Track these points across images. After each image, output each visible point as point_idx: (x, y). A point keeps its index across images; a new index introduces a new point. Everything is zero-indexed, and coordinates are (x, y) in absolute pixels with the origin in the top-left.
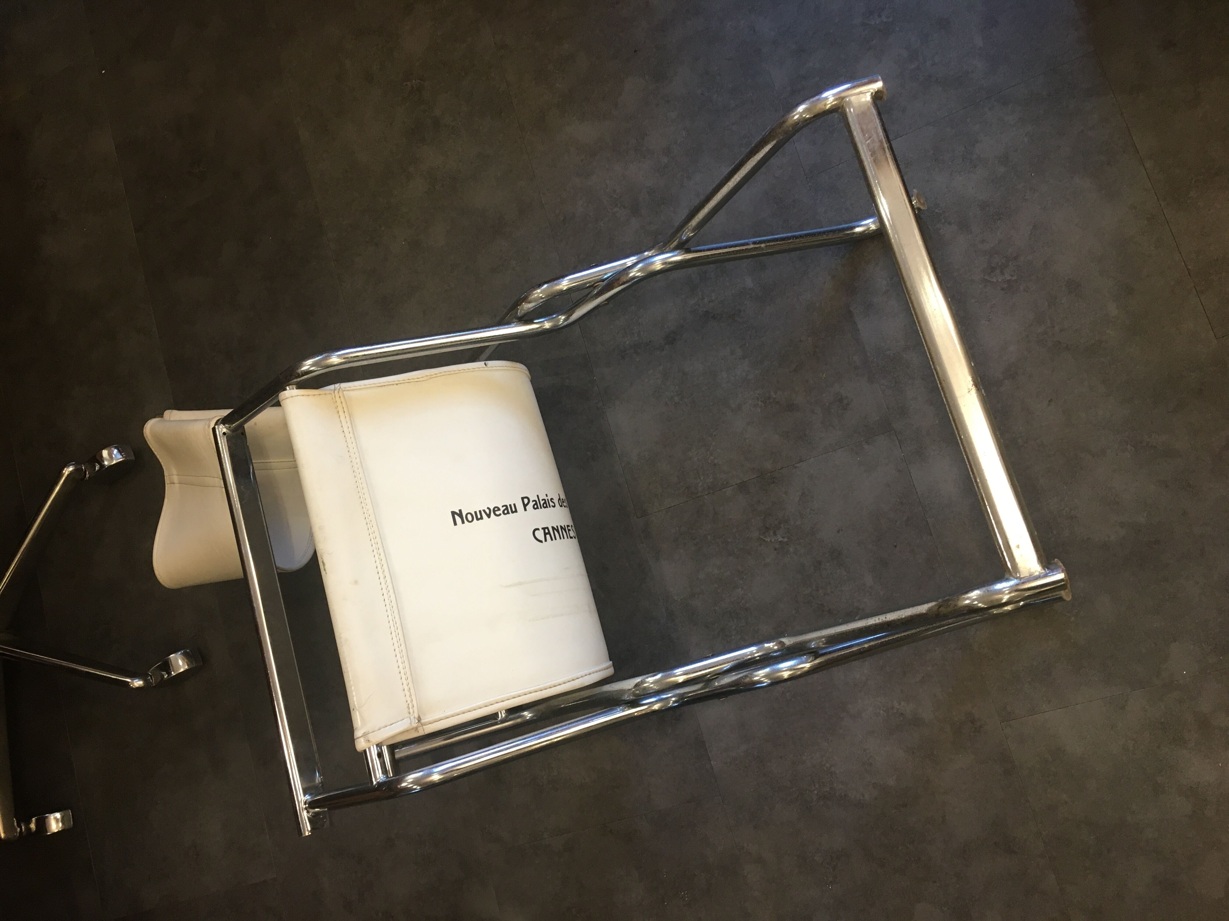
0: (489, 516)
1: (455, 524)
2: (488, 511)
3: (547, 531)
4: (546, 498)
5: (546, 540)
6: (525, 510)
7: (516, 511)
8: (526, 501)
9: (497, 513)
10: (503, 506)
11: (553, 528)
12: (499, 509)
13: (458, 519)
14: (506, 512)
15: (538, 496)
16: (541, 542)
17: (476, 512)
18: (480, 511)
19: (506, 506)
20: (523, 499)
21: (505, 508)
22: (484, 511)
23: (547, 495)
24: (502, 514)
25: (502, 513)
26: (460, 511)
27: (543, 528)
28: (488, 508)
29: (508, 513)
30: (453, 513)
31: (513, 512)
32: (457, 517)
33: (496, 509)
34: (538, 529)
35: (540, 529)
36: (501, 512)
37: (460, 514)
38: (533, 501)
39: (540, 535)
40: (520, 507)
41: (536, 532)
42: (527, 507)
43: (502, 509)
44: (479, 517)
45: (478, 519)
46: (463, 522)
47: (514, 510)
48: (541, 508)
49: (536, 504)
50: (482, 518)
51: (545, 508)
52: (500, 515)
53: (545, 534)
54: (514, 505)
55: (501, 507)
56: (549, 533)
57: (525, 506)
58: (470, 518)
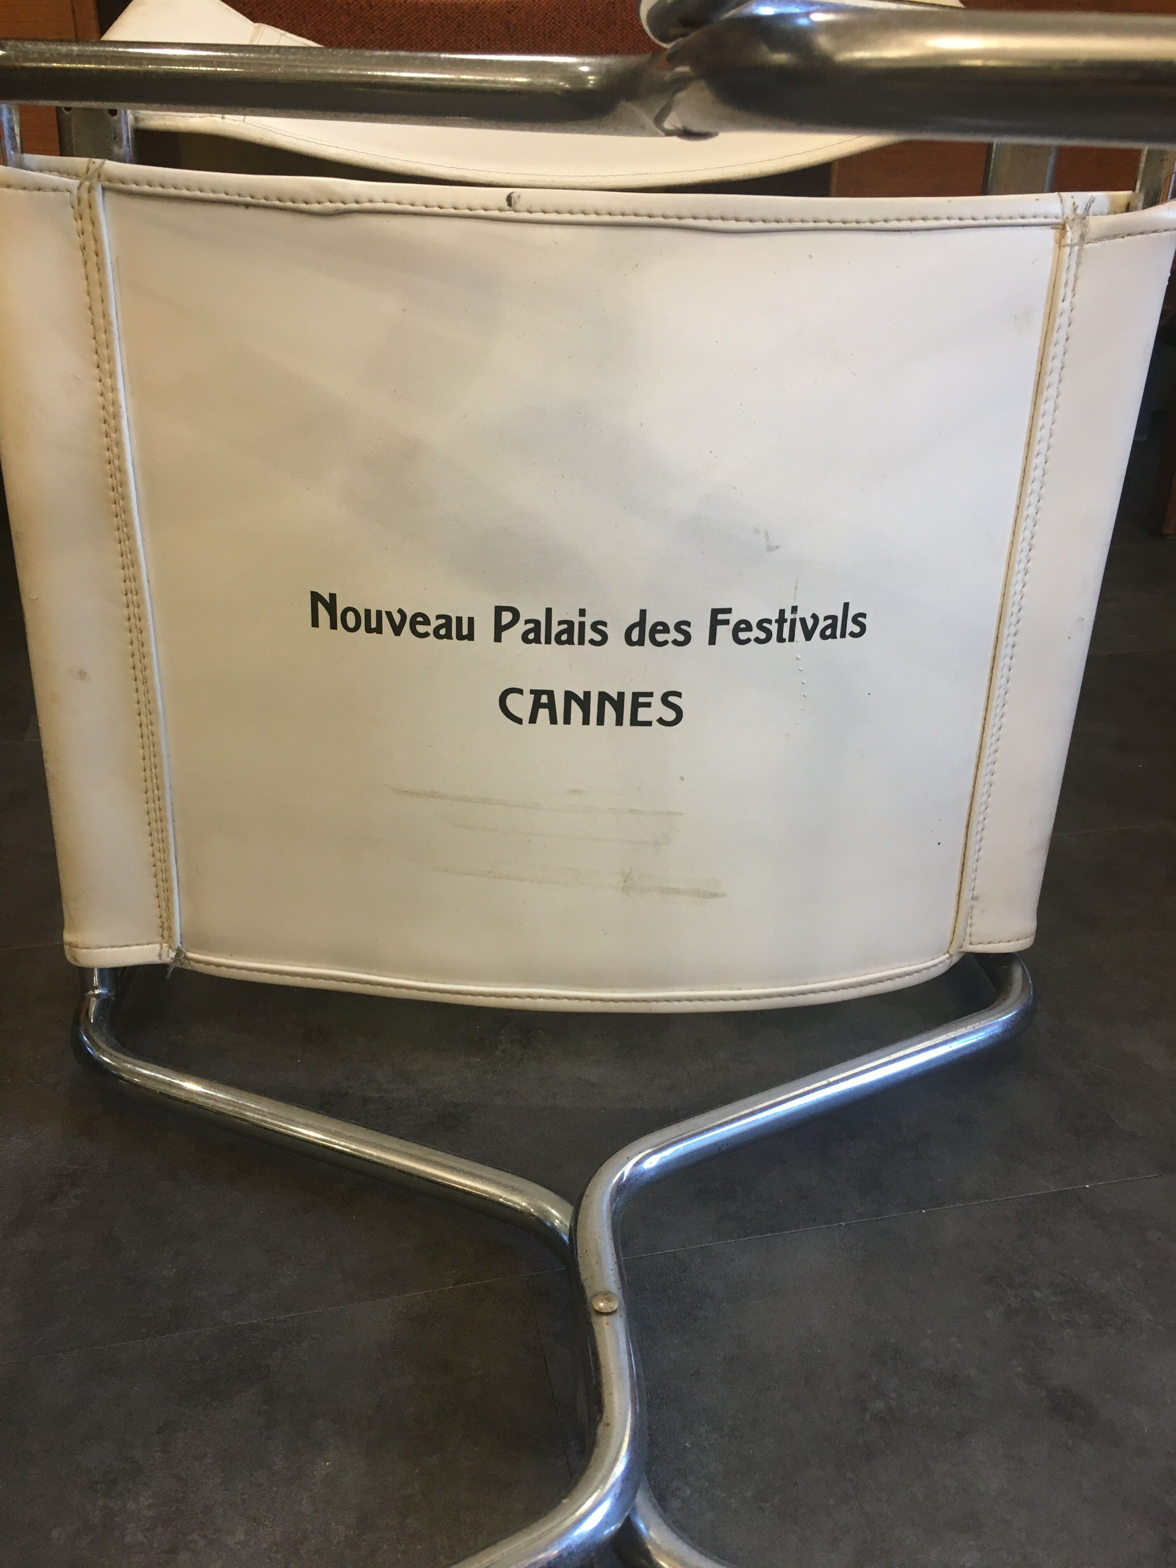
0: (397, 630)
1: (315, 623)
2: (397, 618)
3: (544, 699)
4: (577, 620)
5: (533, 719)
6: (498, 639)
7: (470, 637)
8: (507, 617)
9: (421, 629)
10: (439, 617)
11: (569, 696)
12: (427, 622)
13: (323, 615)
14: (443, 632)
15: (549, 611)
16: (519, 721)
17: (368, 612)
18: (379, 613)
19: (448, 618)
20: (499, 610)
21: (443, 621)
22: (389, 615)
23: (582, 613)
24: (432, 635)
25: (431, 632)
26: (333, 596)
27: (532, 692)
28: (400, 611)
29: (448, 636)
30: (316, 597)
31: (460, 637)
32: (321, 609)
33: (420, 619)
34: (520, 691)
35: (526, 692)
36: (430, 629)
37: (331, 606)
38: (527, 622)
39: (521, 705)
40: (485, 628)
41: (511, 699)
42: (504, 634)
43: (435, 623)
44: (374, 625)
45: (369, 630)
46: (334, 626)
47: (465, 632)
48: (548, 642)
49: (536, 630)
50: (379, 630)
51: (559, 641)
52: (426, 635)
53: (537, 706)
54: (471, 620)
55: (432, 619)
56: (551, 706)
57: (499, 630)
58: (351, 623)
